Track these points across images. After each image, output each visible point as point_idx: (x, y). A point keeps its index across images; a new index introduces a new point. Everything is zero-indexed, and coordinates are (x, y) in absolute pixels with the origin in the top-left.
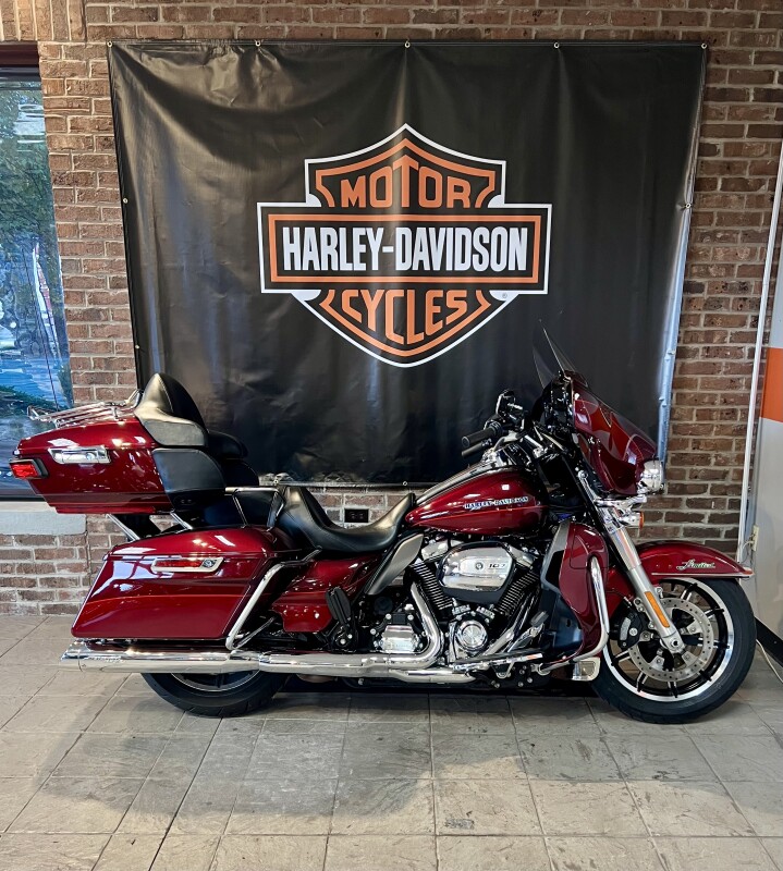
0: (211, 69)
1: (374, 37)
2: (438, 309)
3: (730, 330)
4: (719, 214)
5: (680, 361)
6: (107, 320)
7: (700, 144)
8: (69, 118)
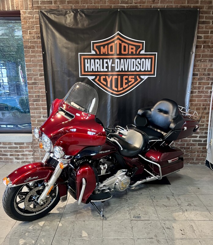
0: (66, 17)
1: (110, 8)
2: (126, 81)
3: (205, 86)
4: (202, 55)
5: (191, 94)
6: (38, 85)
7: (197, 36)
8: (29, 31)
